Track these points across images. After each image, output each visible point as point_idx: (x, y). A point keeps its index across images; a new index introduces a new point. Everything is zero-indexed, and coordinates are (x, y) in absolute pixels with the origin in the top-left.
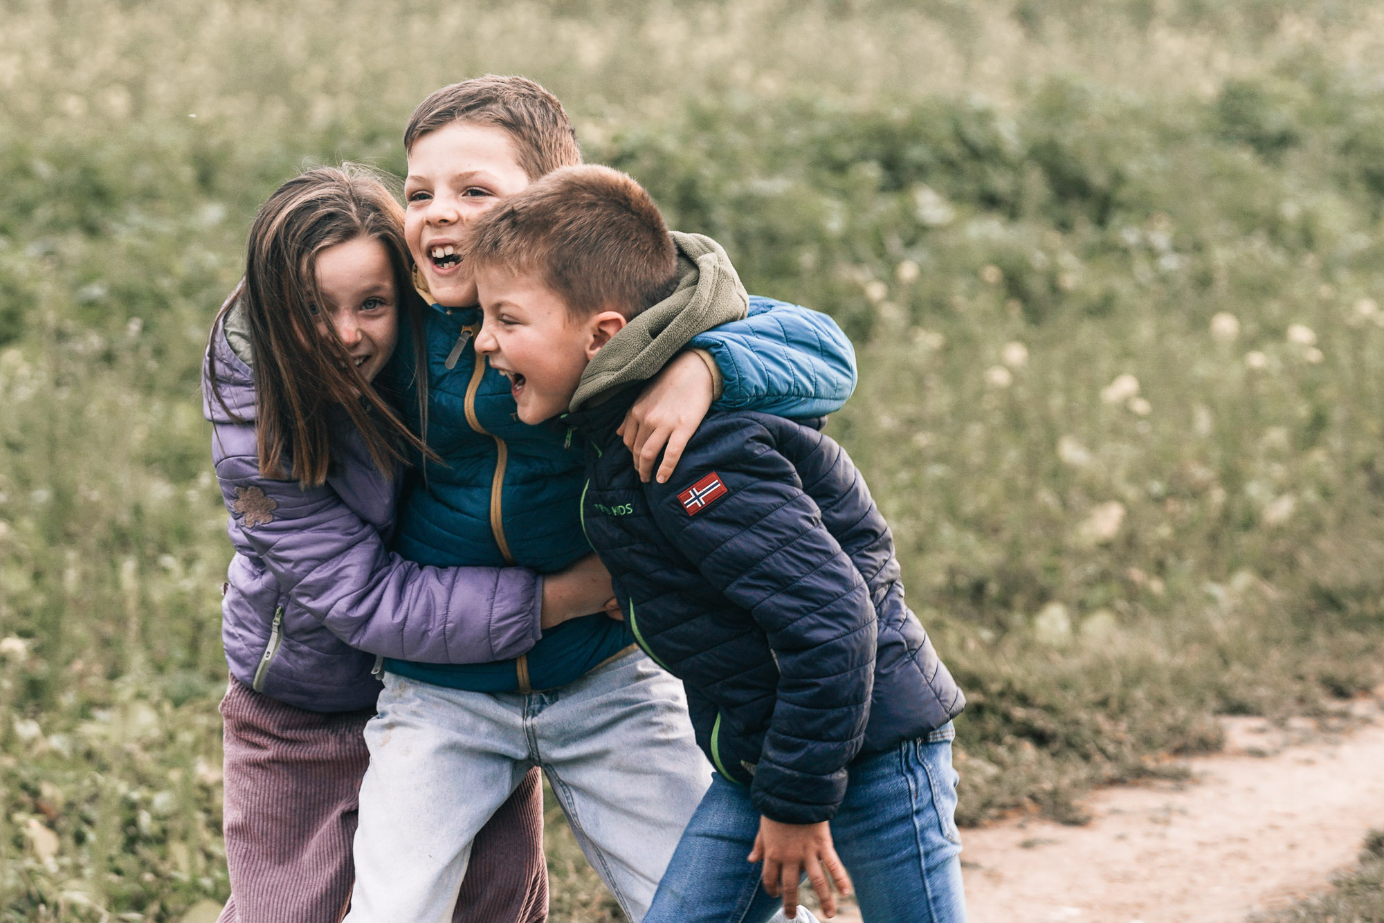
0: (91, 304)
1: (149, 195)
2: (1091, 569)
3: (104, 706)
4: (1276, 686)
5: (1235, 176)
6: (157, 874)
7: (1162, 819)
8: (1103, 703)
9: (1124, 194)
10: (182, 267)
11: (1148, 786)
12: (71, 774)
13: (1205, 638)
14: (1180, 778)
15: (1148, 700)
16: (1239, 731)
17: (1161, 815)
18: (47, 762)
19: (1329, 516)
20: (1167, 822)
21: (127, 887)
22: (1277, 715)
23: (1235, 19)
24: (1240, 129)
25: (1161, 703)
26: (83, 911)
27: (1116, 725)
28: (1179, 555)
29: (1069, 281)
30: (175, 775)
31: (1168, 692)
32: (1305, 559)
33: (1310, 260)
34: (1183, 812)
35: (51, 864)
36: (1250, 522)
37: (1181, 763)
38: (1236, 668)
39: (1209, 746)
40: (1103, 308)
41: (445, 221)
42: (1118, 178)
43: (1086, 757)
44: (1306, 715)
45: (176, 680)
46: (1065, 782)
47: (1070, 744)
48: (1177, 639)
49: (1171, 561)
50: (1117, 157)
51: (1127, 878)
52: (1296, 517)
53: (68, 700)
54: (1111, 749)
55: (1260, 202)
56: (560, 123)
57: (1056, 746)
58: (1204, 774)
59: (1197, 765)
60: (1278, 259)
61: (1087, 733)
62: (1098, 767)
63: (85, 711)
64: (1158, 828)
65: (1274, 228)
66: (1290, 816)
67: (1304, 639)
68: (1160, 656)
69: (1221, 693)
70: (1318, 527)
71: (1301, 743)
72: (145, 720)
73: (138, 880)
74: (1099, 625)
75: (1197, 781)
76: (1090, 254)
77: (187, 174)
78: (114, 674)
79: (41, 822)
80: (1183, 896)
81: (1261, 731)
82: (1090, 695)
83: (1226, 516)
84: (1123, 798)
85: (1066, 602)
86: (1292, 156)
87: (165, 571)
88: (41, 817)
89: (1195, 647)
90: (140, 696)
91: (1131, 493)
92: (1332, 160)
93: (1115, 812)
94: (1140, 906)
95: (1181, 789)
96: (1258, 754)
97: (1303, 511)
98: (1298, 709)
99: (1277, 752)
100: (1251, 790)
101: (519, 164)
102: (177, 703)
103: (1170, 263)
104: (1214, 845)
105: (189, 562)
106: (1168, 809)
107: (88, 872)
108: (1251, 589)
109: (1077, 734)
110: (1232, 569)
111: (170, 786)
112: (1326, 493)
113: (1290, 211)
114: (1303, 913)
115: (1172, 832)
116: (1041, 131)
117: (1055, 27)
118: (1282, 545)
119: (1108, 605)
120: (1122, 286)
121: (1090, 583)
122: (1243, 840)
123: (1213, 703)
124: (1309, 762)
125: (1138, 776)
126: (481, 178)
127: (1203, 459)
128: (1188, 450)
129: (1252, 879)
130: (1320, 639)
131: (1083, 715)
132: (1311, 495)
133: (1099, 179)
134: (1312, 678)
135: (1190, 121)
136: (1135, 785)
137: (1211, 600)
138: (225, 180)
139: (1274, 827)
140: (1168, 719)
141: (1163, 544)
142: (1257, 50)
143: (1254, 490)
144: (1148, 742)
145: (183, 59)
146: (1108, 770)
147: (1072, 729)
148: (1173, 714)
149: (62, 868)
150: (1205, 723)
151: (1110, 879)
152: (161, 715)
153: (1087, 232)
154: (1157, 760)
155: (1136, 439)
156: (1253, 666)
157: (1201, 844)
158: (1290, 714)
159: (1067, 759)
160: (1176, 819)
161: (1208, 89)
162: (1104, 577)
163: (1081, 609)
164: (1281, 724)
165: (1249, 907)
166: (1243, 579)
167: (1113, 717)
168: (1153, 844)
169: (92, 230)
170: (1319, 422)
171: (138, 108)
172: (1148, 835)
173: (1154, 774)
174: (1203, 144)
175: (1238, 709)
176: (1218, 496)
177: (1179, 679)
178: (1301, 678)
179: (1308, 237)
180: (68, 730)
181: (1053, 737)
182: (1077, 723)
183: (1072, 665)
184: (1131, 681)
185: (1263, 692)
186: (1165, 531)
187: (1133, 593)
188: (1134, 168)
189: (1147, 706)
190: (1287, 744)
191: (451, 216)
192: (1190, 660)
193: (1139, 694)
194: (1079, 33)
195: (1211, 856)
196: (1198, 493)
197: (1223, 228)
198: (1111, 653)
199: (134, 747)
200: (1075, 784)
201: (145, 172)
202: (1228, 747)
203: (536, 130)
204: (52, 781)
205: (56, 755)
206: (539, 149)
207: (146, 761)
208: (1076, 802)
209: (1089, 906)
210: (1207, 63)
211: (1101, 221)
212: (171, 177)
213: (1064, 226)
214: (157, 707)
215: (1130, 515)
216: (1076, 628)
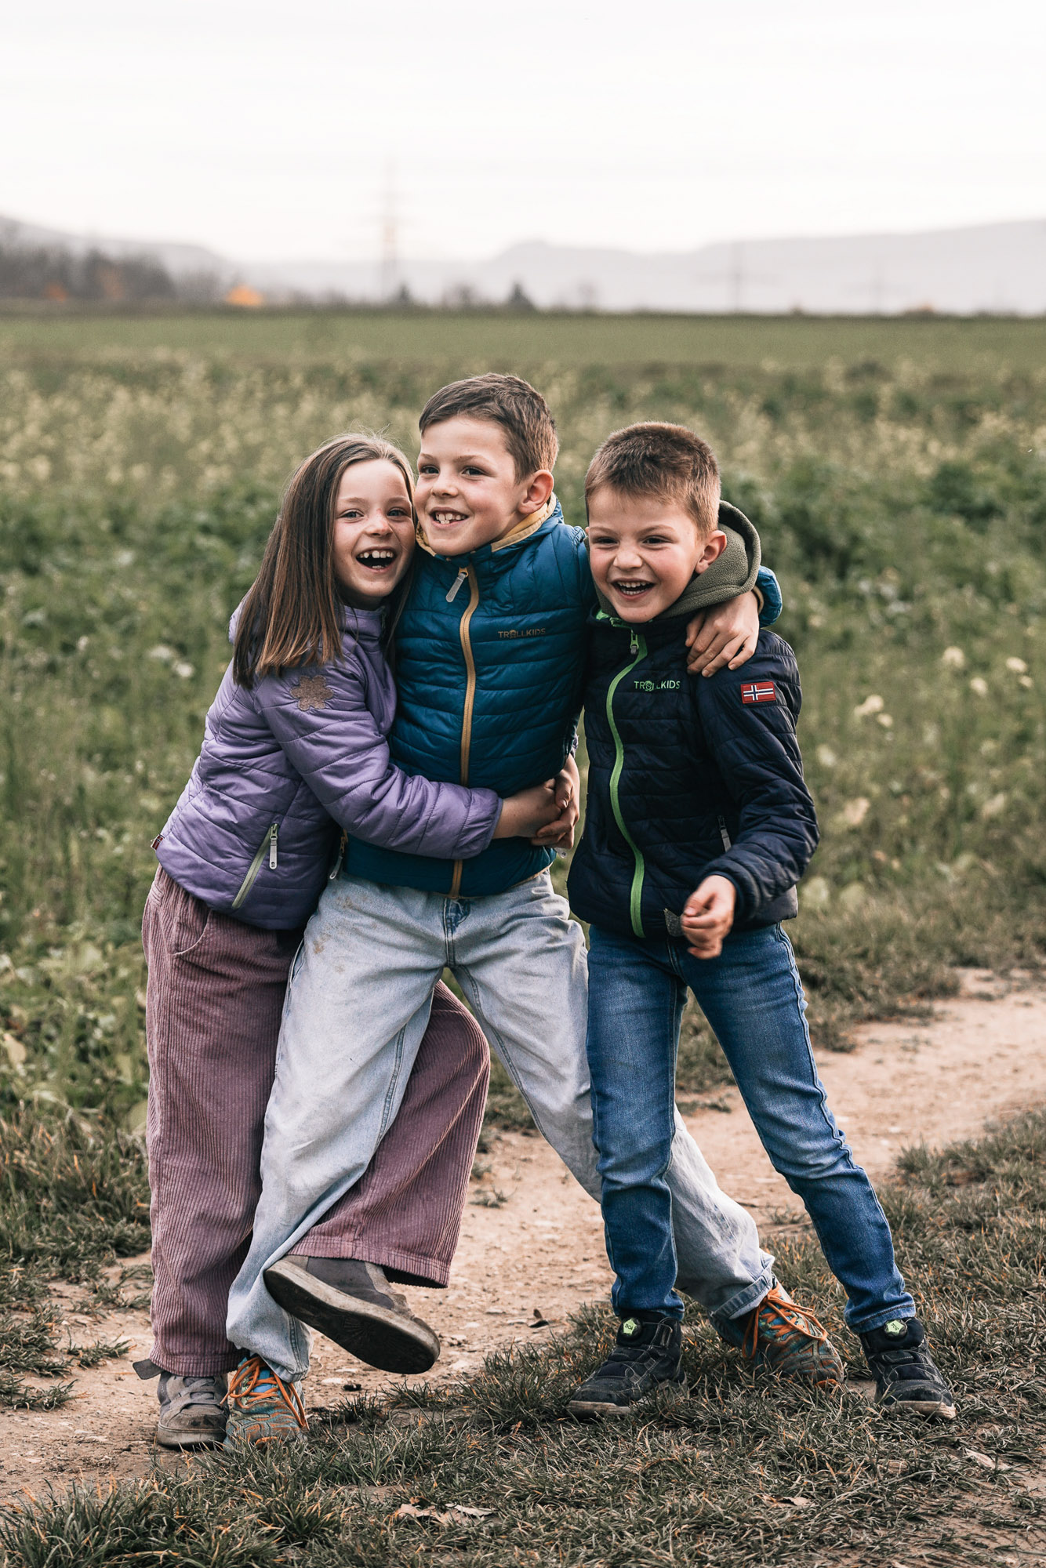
0: (33, 626)
1: (75, 543)
2: (848, 849)
3: (59, 946)
4: (1001, 944)
5: (950, 540)
6: (105, 1080)
7: (911, 1048)
8: (863, 955)
9: (861, 552)
10: (106, 599)
11: (899, 1021)
12: (34, 999)
13: (941, 905)
14: (925, 1017)
15: (899, 954)
16: (971, 979)
17: (911, 1045)
18: (16, 988)
19: (1034, 811)
20: (915, 1051)
21: (83, 1089)
22: (1001, 968)
23: (940, 414)
24: (955, 502)
25: (908, 955)
26: (48, 1106)
27: (875, 973)
28: (914, 841)
29: (816, 622)
30: (117, 1001)
31: (915, 948)
32: (1018, 842)
33: (1012, 609)
34: (927, 1043)
35: (20, 1069)
36: (972, 815)
37: (925, 1004)
38: (967, 929)
39: (949, 991)
40: (844, 642)
41: (447, 494)
42: (856, 540)
43: (850, 998)
44: (1022, 968)
45: (112, 926)
46: (834, 1017)
47: (837, 988)
48: (918, 906)
49: (907, 845)
50: (855, 522)
51: (884, 1093)
52: (1008, 810)
53: (27, 940)
54: (870, 992)
55: (969, 561)
56: (543, 415)
57: (824, 989)
58: (943, 1013)
59: (938, 1006)
60: (984, 606)
61: (850, 978)
62: (859, 1005)
63: (42, 949)
64: (908, 1055)
65: (980, 582)
66: (1013, 1047)
67: (1020, 908)
68: (906, 918)
69: (955, 948)
70: (1025, 820)
71: (1019, 990)
72: (91, 956)
73: (91, 1083)
74: (853, 894)
75: (939, 1018)
76: (832, 601)
77: (105, 525)
78: (64, 921)
79: (13, 1036)
80: (930, 1108)
81: (988, 980)
82: (852, 949)
83: (952, 808)
84: (879, 1031)
85: (825, 875)
86: (995, 525)
87: (100, 840)
88: (13, 1032)
89: (933, 912)
90: (89, 938)
91: (876, 789)
92: (1026, 529)
93: (872, 1041)
94: (897, 1116)
95: (926, 1025)
96: (987, 998)
97: (1012, 807)
98: (1017, 963)
99: (1001, 997)
100: (981, 1026)
101: (508, 450)
102: (118, 944)
103: (897, 608)
104: (954, 1069)
105: (118, 835)
106: (916, 1040)
107: (51, 1076)
108: (973, 867)
109: (842, 980)
110: (957, 853)
111: (114, 1011)
112: (1032, 793)
113: (993, 568)
114: (1030, 1123)
115: (919, 1058)
116: (794, 500)
117: (796, 420)
118: (996, 834)
119: (860, 879)
120: (858, 626)
121: (843, 862)
122: (976, 1065)
123: (949, 957)
124: (1027, 1005)
125: (890, 1014)
126: (478, 461)
127: (933, 765)
128: (920, 758)
129: (986, 1096)
130: (1033, 907)
131: (847, 965)
132: (1018, 794)
133: (840, 541)
134: (1028, 938)
135: (912, 495)
136: (888, 1022)
137: (940, 876)
138: (133, 532)
139: (1000, 1055)
140: (915, 969)
141: (900, 832)
142: (960, 440)
143: (973, 789)
144: (898, 987)
145: (96, 436)
146: (867, 1008)
147: (839, 975)
148: (919, 965)
149: (30, 1073)
150: (944, 972)
151: (872, 1095)
152: (105, 954)
153: (832, 584)
154: (907, 1001)
155: (880, 746)
156: (982, 928)
157: (943, 1068)
158: (1012, 966)
159: (835, 999)
160: (922, 1047)
161: (925, 470)
162: (858, 857)
163: (838, 883)
164: (1004, 974)
165: (985, 1118)
166: (965, 860)
167: (869, 966)
168: (904, 1067)
169: (31, 571)
170: (1023, 738)
171: (60, 473)
172: (900, 1060)
173: (904, 1013)
174: (921, 513)
175: (970, 962)
176: (944, 793)
177: (921, 938)
178: (1020, 938)
179: (1007, 590)
180: (31, 964)
181: (824, 980)
182: (842, 970)
183: (836, 923)
184: (885, 938)
185: (988, 948)
186: (903, 820)
187: (877, 870)
188: (868, 532)
189: (898, 958)
190: (1009, 991)
191: (452, 491)
192: (930, 922)
193: (891, 948)
194: (813, 425)
195: (951, 1077)
196: (929, 791)
197: (940, 581)
198: (867, 915)
199: (83, 979)
200: (841, 1019)
201: (72, 523)
202: (962, 992)
203: (523, 423)
204: (20, 1004)
205: (22, 983)
206: (524, 438)
207: (92, 988)
208: (842, 1034)
209: (856, 1115)
210: (924, 449)
211: (842, 575)
212: (93, 528)
213: (812, 578)
214: (102, 947)
215: (874, 807)
216: (834, 896)
